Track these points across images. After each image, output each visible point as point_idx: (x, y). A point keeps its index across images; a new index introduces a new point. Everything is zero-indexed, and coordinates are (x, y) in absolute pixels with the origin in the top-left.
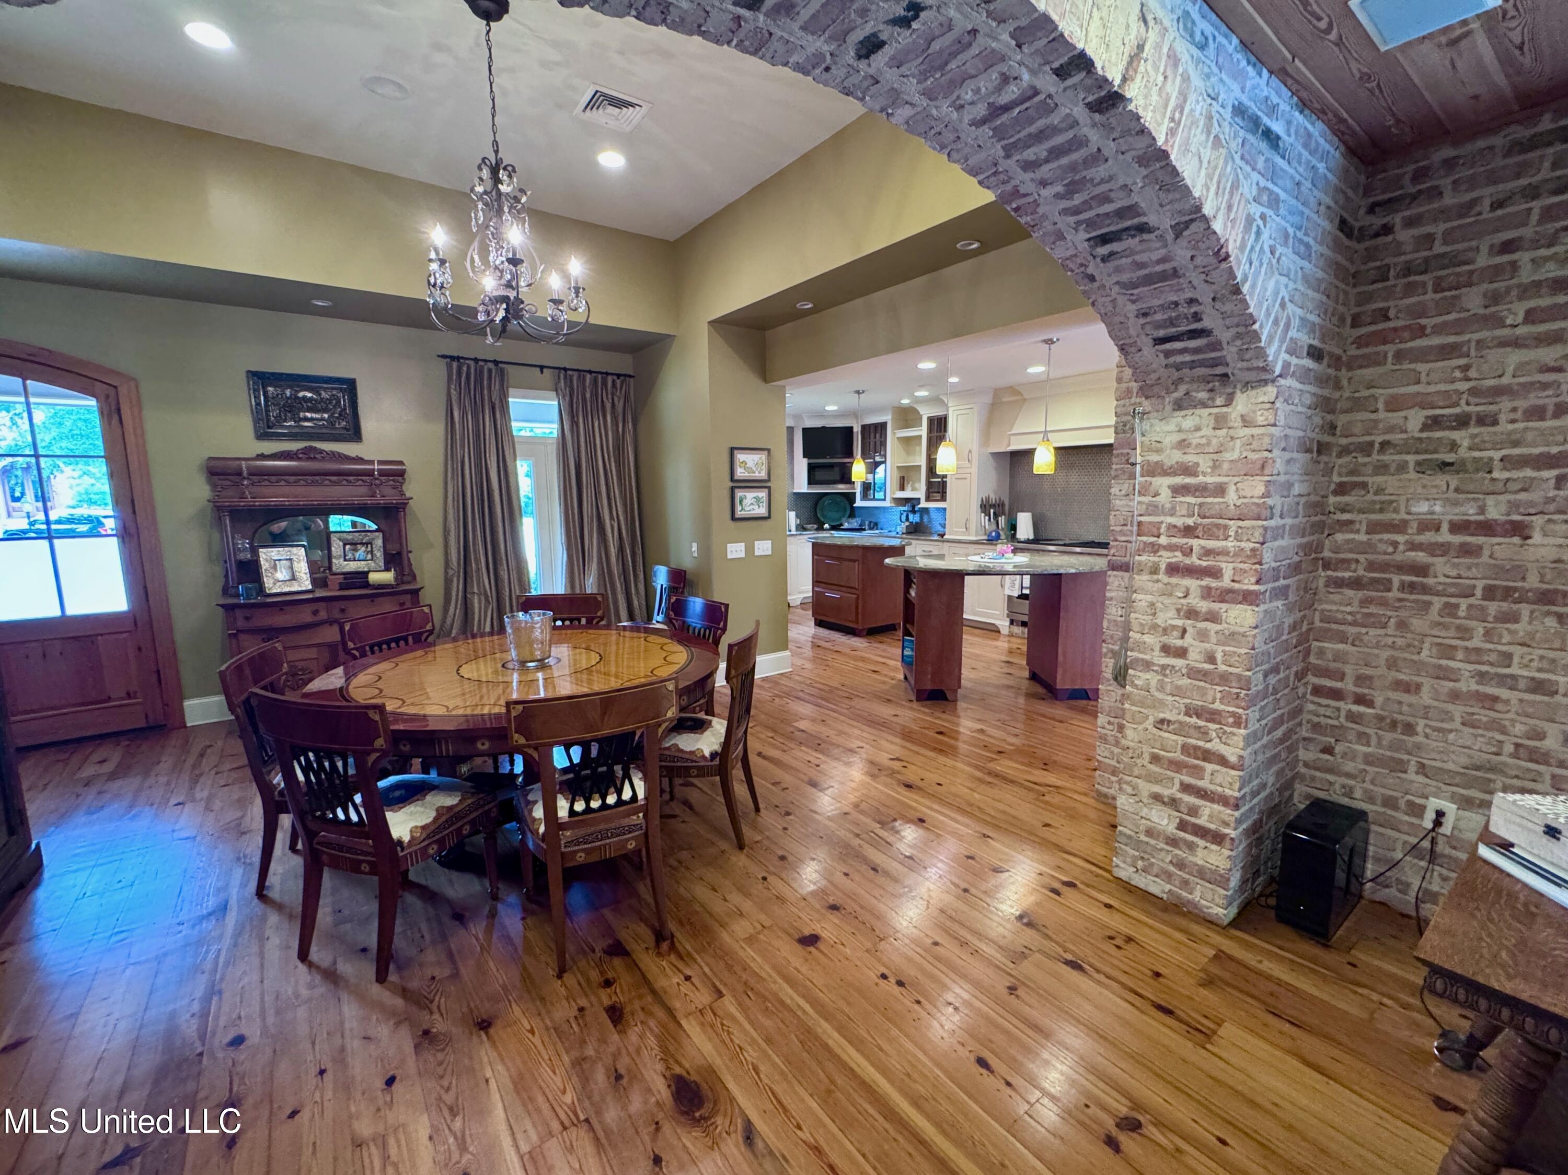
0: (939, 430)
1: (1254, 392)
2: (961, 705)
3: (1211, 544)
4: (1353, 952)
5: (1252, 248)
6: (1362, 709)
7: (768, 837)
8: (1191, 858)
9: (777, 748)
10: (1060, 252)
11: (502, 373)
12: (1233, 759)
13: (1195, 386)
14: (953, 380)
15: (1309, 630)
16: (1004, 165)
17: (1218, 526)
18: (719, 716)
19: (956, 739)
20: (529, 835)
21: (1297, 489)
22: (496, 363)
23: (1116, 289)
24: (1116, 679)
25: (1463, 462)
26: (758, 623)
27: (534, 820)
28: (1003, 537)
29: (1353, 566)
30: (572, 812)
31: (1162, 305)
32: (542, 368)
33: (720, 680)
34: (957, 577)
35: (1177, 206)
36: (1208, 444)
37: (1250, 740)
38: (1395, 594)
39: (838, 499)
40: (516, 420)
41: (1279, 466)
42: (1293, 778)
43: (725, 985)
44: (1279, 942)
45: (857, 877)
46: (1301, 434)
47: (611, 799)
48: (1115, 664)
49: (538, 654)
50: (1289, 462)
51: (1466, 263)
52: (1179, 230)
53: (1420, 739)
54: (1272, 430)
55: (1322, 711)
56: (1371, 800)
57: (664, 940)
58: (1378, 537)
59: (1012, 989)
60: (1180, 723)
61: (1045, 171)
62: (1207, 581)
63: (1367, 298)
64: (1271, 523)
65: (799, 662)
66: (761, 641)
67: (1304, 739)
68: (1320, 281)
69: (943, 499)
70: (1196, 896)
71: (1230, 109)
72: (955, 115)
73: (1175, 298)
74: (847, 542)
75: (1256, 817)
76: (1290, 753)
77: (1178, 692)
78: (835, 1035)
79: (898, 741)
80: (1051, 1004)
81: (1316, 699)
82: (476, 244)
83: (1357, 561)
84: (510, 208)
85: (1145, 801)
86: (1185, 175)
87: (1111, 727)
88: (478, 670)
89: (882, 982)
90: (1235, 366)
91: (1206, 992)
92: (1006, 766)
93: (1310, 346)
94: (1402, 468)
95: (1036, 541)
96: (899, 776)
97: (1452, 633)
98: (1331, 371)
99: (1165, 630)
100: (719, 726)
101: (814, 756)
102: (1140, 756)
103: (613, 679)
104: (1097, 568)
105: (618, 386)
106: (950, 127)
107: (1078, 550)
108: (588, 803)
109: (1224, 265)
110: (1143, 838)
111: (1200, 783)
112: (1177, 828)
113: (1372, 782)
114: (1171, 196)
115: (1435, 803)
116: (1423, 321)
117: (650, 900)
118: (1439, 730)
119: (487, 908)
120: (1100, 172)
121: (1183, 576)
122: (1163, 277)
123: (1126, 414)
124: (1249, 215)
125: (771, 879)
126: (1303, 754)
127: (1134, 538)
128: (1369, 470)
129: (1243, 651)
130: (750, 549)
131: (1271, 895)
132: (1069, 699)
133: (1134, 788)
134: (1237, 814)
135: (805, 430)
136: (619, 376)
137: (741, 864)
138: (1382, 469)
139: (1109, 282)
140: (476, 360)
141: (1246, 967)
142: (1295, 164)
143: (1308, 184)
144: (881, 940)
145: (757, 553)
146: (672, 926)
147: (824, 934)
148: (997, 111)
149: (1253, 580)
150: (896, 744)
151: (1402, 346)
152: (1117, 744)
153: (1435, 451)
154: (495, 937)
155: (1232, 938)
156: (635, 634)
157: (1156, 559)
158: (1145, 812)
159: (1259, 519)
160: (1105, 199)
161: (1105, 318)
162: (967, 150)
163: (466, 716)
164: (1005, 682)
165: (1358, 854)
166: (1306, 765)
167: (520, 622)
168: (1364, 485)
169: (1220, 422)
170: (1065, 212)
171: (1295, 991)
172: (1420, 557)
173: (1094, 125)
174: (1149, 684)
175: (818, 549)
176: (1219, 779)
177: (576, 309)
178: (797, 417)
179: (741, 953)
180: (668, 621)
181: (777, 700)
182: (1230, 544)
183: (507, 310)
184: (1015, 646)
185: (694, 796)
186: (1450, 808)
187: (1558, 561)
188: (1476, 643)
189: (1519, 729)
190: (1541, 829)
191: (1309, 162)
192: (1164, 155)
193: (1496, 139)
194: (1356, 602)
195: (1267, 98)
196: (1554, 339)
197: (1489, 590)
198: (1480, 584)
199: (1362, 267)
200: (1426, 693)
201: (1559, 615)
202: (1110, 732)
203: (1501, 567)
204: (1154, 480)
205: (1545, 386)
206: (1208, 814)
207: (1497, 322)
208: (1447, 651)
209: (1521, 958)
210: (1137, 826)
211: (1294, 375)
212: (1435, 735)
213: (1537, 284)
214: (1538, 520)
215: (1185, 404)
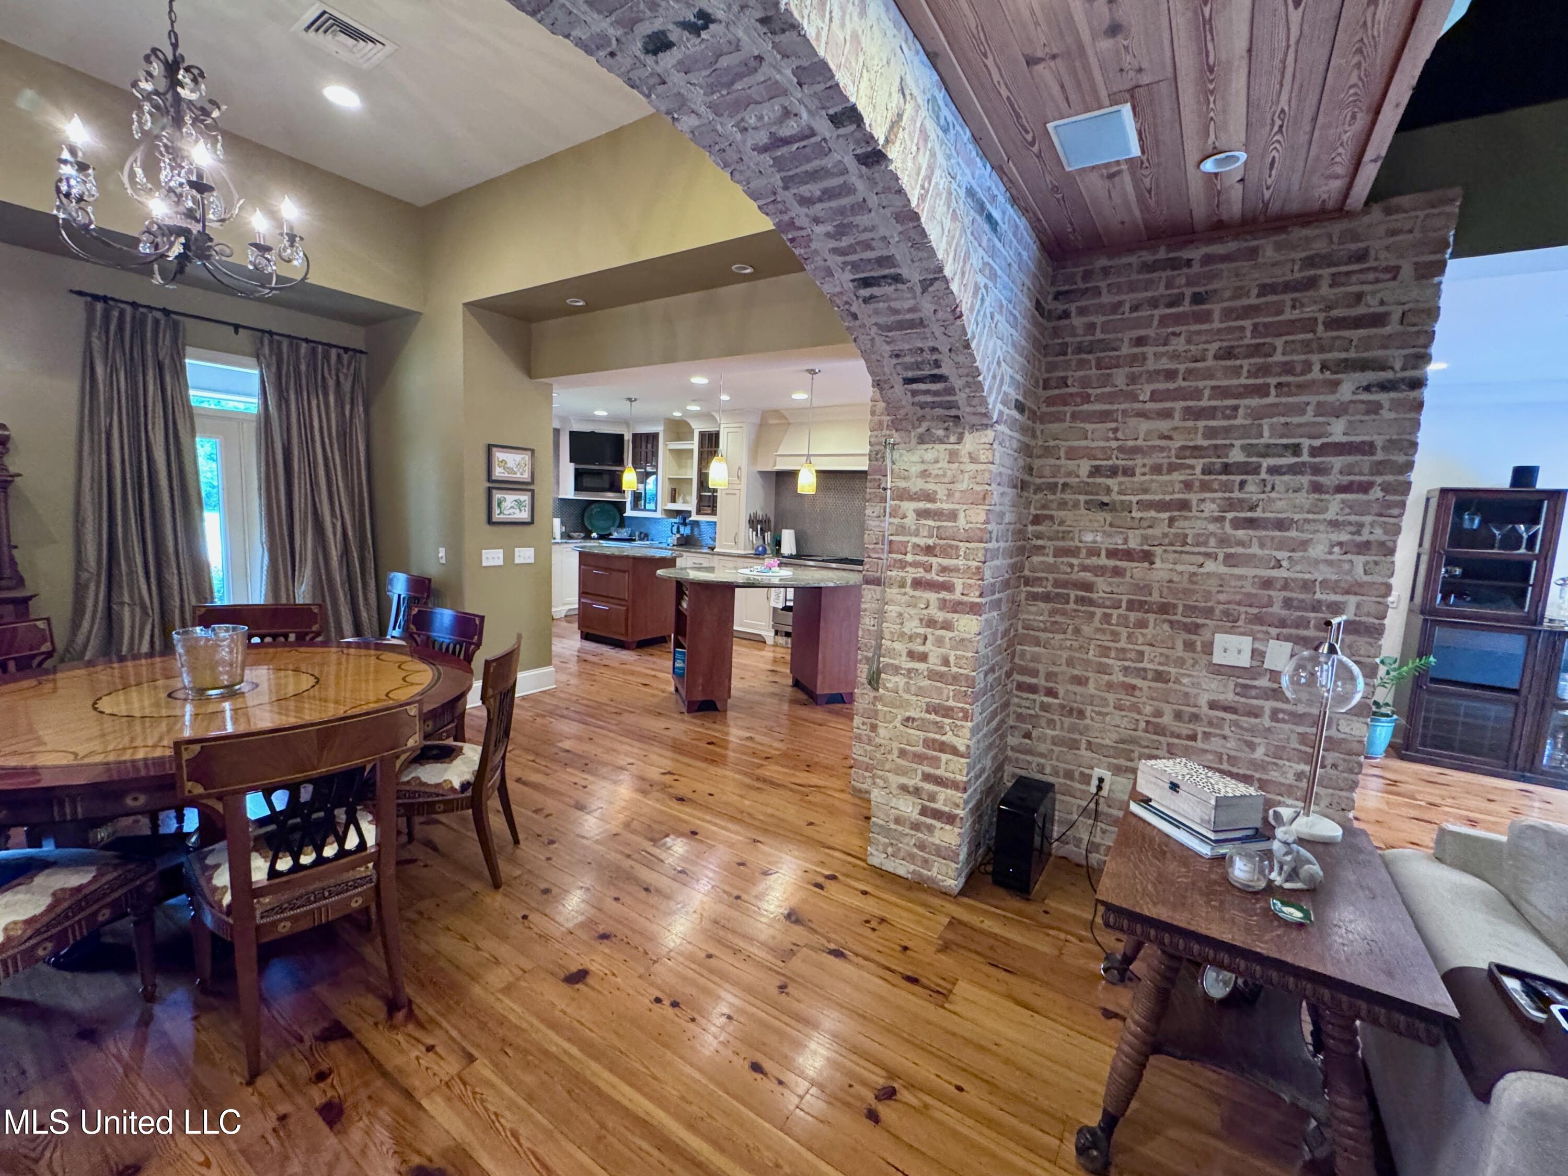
0: (710, 445)
1: (978, 434)
2: (730, 714)
3: (946, 562)
4: (1047, 901)
5: (979, 311)
6: (1050, 700)
7: (530, 871)
8: (930, 839)
9: (538, 771)
10: (828, 288)
11: (175, 327)
12: (962, 749)
13: (934, 424)
14: (725, 397)
15: (1015, 636)
16: (782, 195)
17: (951, 546)
18: (471, 741)
19: (726, 748)
20: (207, 909)
21: (1007, 518)
22: (166, 312)
23: (874, 329)
24: (870, 683)
25: (1114, 502)
26: (519, 637)
27: (215, 889)
28: (769, 551)
29: (1045, 583)
30: (273, 873)
31: (910, 350)
32: (237, 327)
33: (474, 700)
34: (727, 590)
35: (925, 264)
36: (945, 475)
37: (974, 731)
38: (1072, 606)
39: (607, 506)
40: (197, 388)
41: (996, 498)
42: (1004, 761)
43: (478, 1046)
44: (994, 902)
45: (626, 899)
46: (1010, 472)
47: (329, 851)
48: (869, 670)
49: (225, 679)
50: (1003, 494)
51: (1115, 350)
52: (926, 285)
53: (1088, 722)
54: (991, 467)
55: (1024, 703)
56: (1056, 773)
57: (399, 1010)
58: (1061, 560)
59: (782, 988)
60: (922, 719)
61: (818, 209)
62: (944, 595)
63: (1051, 367)
64: (989, 546)
65: (563, 678)
66: (523, 656)
67: (1011, 727)
68: (1024, 348)
69: (714, 512)
70: (934, 873)
71: (964, 190)
72: (739, 136)
73: (920, 345)
74: (617, 553)
75: (978, 797)
76: (1002, 740)
77: (921, 692)
78: (606, 1074)
79: (669, 754)
80: (815, 992)
81: (1019, 693)
82: (139, 154)
83: (1047, 579)
84: (195, 121)
85: (894, 792)
86: (932, 238)
87: (865, 727)
88: (127, 702)
89: (656, 1007)
90: (965, 410)
91: (943, 957)
92: (773, 771)
93: (1017, 400)
94: (1076, 505)
95: (798, 556)
96: (671, 790)
97: (1108, 636)
98: (1030, 423)
99: (910, 637)
100: (472, 753)
101: (580, 777)
102: (890, 752)
103: (332, 705)
104: (852, 583)
105: (345, 361)
106: (734, 146)
107: (834, 565)
108: (296, 859)
109: (958, 322)
110: (893, 826)
111: (938, 772)
112: (920, 814)
113: (1057, 760)
114: (920, 254)
115: (1098, 772)
116: (1090, 391)
117: (383, 966)
118: (1099, 713)
119: (138, 1012)
120: (863, 220)
121: (925, 589)
122: (912, 324)
123: (879, 444)
124: (976, 283)
125: (532, 917)
126: (1012, 740)
127: (884, 556)
128: (1054, 505)
129: (970, 654)
130: (509, 557)
131: (988, 863)
132: (828, 703)
133: (885, 780)
134: (965, 796)
135: (571, 433)
136: (346, 350)
137: (497, 904)
138: (1063, 505)
139: (869, 322)
140: (134, 305)
141: (973, 928)
142: (1007, 247)
143: (1015, 266)
144: (655, 962)
145: (517, 561)
146: (409, 990)
147: (593, 967)
148: (779, 142)
149: (977, 594)
150: (666, 757)
151: (1076, 408)
152: (870, 741)
153: (1097, 494)
154: (148, 1050)
155: (959, 904)
156: (363, 652)
157: (904, 575)
158: (894, 802)
159: (981, 542)
160: (868, 246)
161: (865, 355)
162: (748, 173)
163: (107, 764)
164: (772, 690)
165: (1048, 819)
166: (1012, 749)
167: (198, 639)
168: (1051, 518)
169: (953, 457)
170: (835, 251)
171: (1007, 942)
172: (1088, 576)
173: (861, 176)
174: (897, 687)
175: (584, 557)
176: (952, 767)
177: (289, 261)
178: (564, 419)
179: (498, 1006)
180: (408, 635)
181: (539, 720)
182: (960, 563)
183: (186, 246)
184: (779, 656)
185: (437, 834)
186: (1107, 775)
187: (1171, 581)
188: (1122, 644)
189: (1148, 709)
190: (1167, 786)
191: (1016, 249)
192: (916, 217)
193: (1133, 259)
194: (1046, 613)
195: (990, 188)
196: (1167, 414)
197: (1130, 603)
198: (1125, 598)
199: (1050, 342)
200: (1091, 684)
201: (1171, 623)
202: (865, 732)
203: (1137, 585)
204: (902, 504)
205: (1162, 449)
206: (945, 799)
207: (1134, 398)
208: (1105, 651)
209: (1160, 888)
210: (888, 816)
211: (1005, 423)
212: (1097, 718)
213: (1157, 372)
214: (1158, 550)
215: (927, 439)
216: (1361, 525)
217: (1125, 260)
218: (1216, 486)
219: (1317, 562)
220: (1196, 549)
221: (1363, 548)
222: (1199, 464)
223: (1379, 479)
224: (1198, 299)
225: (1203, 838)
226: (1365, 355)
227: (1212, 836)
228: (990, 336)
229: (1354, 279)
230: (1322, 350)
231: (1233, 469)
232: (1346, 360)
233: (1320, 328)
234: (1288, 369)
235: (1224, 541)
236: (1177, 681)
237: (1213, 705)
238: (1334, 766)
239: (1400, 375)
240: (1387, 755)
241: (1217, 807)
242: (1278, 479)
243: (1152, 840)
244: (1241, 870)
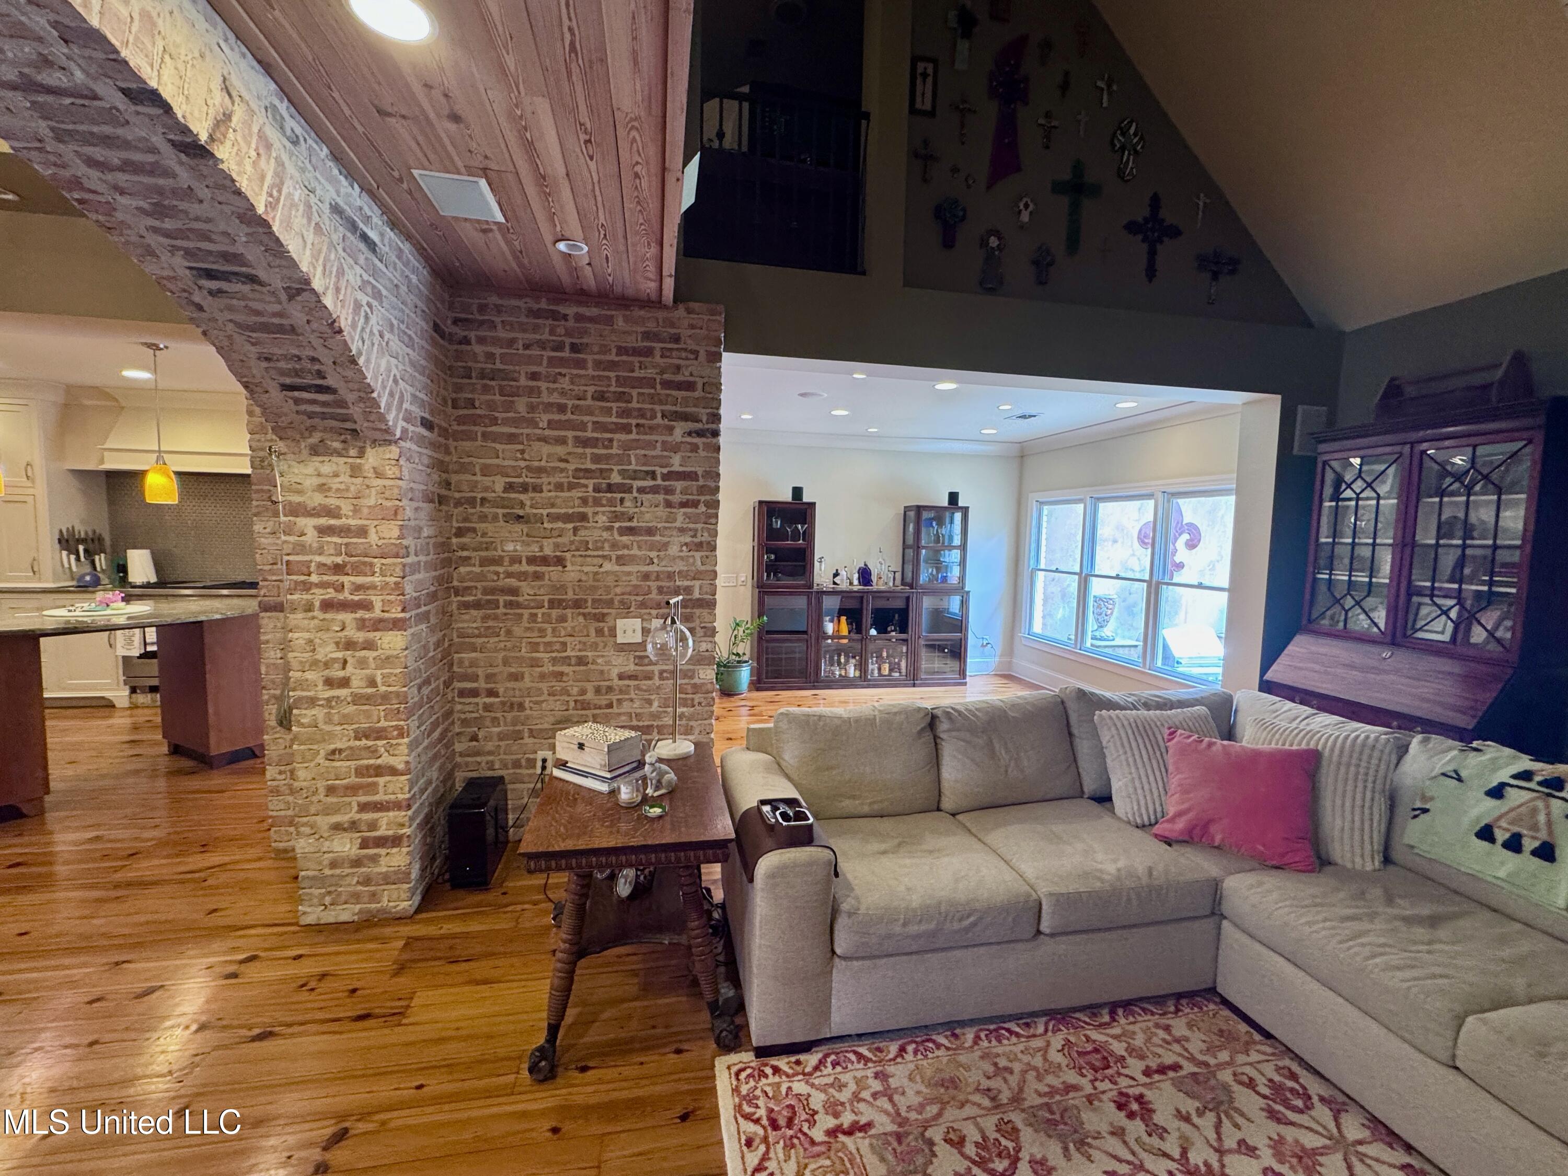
1: (381, 449)
2: (52, 816)
3: (360, 580)
4: (505, 884)
5: (363, 329)
6: (492, 700)
8: (376, 870)
10: (153, 269)
12: (401, 767)
13: (328, 435)
15: (450, 645)
16: (54, 146)
17: (365, 563)
19: (50, 864)
21: (426, 532)
23: (230, 326)
24: (281, 724)
25: (528, 515)
28: (105, 580)
29: (474, 591)
31: (284, 355)
34: (23, 641)
35: (286, 272)
36: (347, 490)
37: (412, 746)
38: (502, 610)
41: (409, 513)
42: (453, 770)
44: (452, 906)
46: (423, 487)
48: (279, 710)
50: (417, 509)
51: (514, 380)
52: (291, 294)
53: (528, 712)
54: (400, 482)
55: (467, 708)
56: (505, 766)
58: (487, 569)
60: (351, 748)
62: (360, 614)
63: (458, 388)
64: (408, 560)
67: (458, 734)
68: (424, 367)
70: (385, 902)
71: (327, 205)
73: (297, 352)
75: (426, 810)
76: (447, 748)
77: (346, 720)
81: (461, 700)
83: (476, 588)
85: (325, 835)
86: (290, 248)
87: (283, 776)
90: (362, 425)
91: (399, 979)
92: (144, 868)
93: (422, 418)
94: (495, 518)
95: (161, 584)
97: (536, 634)
98: (441, 440)
99: (326, 664)
102: (315, 792)
104: (249, 611)
107: (225, 592)
109: (338, 337)
110: (328, 872)
111: (377, 798)
112: (361, 848)
113: (505, 753)
114: (278, 261)
115: (541, 754)
116: (497, 414)
118: (536, 703)
120: (192, 208)
121: (338, 610)
122: (280, 330)
123: (262, 450)
124: (356, 301)
126: (459, 747)
127: (284, 577)
128: (475, 518)
129: (399, 671)
131: (446, 872)
132: (229, 763)
133: (312, 826)
134: (410, 813)
138: (483, 518)
139: (221, 317)
141: (431, 939)
142: (391, 269)
143: (403, 289)
148: (36, 86)
149: (399, 609)
151: (486, 429)
152: (290, 790)
153: (513, 508)
155: (415, 923)
157: (309, 597)
158: (326, 845)
159: (398, 557)
160: (204, 236)
165: (501, 810)
166: (461, 755)
168: (474, 530)
169: (355, 471)
170: (156, 231)
172: (513, 582)
173: (181, 163)
174: (315, 720)
176: (391, 788)
182: (377, 579)
186: (549, 754)
187: (580, 581)
188: (548, 639)
189: (575, 691)
190: (576, 747)
191: (403, 272)
192: (265, 224)
193: (520, 303)
194: (479, 620)
195: (361, 209)
196: (562, 441)
197: (551, 602)
198: (546, 598)
199: (455, 364)
200: (527, 678)
201: (584, 615)
202: (282, 782)
203: (554, 586)
204: (298, 519)
205: (562, 470)
206: (386, 823)
207: (533, 424)
208: (534, 647)
209: (570, 826)
210: (320, 863)
211: (411, 439)
212: (535, 707)
213: (551, 405)
214: (568, 555)
215: (321, 450)
216: (696, 530)
217: (514, 302)
218: (604, 502)
219: (674, 558)
220: (596, 553)
221: (699, 546)
222: (591, 483)
223: (703, 498)
224: (575, 348)
225: (602, 779)
226: (688, 410)
227: (608, 775)
228: (381, 351)
229: (674, 354)
230: (661, 402)
231: (614, 488)
232: (676, 412)
233: (658, 387)
234: (642, 414)
235: (614, 546)
236: (594, 662)
237: (621, 677)
238: (700, 703)
239: (706, 426)
240: (750, 690)
241: (609, 751)
242: (645, 497)
243: (568, 793)
244: (626, 794)
